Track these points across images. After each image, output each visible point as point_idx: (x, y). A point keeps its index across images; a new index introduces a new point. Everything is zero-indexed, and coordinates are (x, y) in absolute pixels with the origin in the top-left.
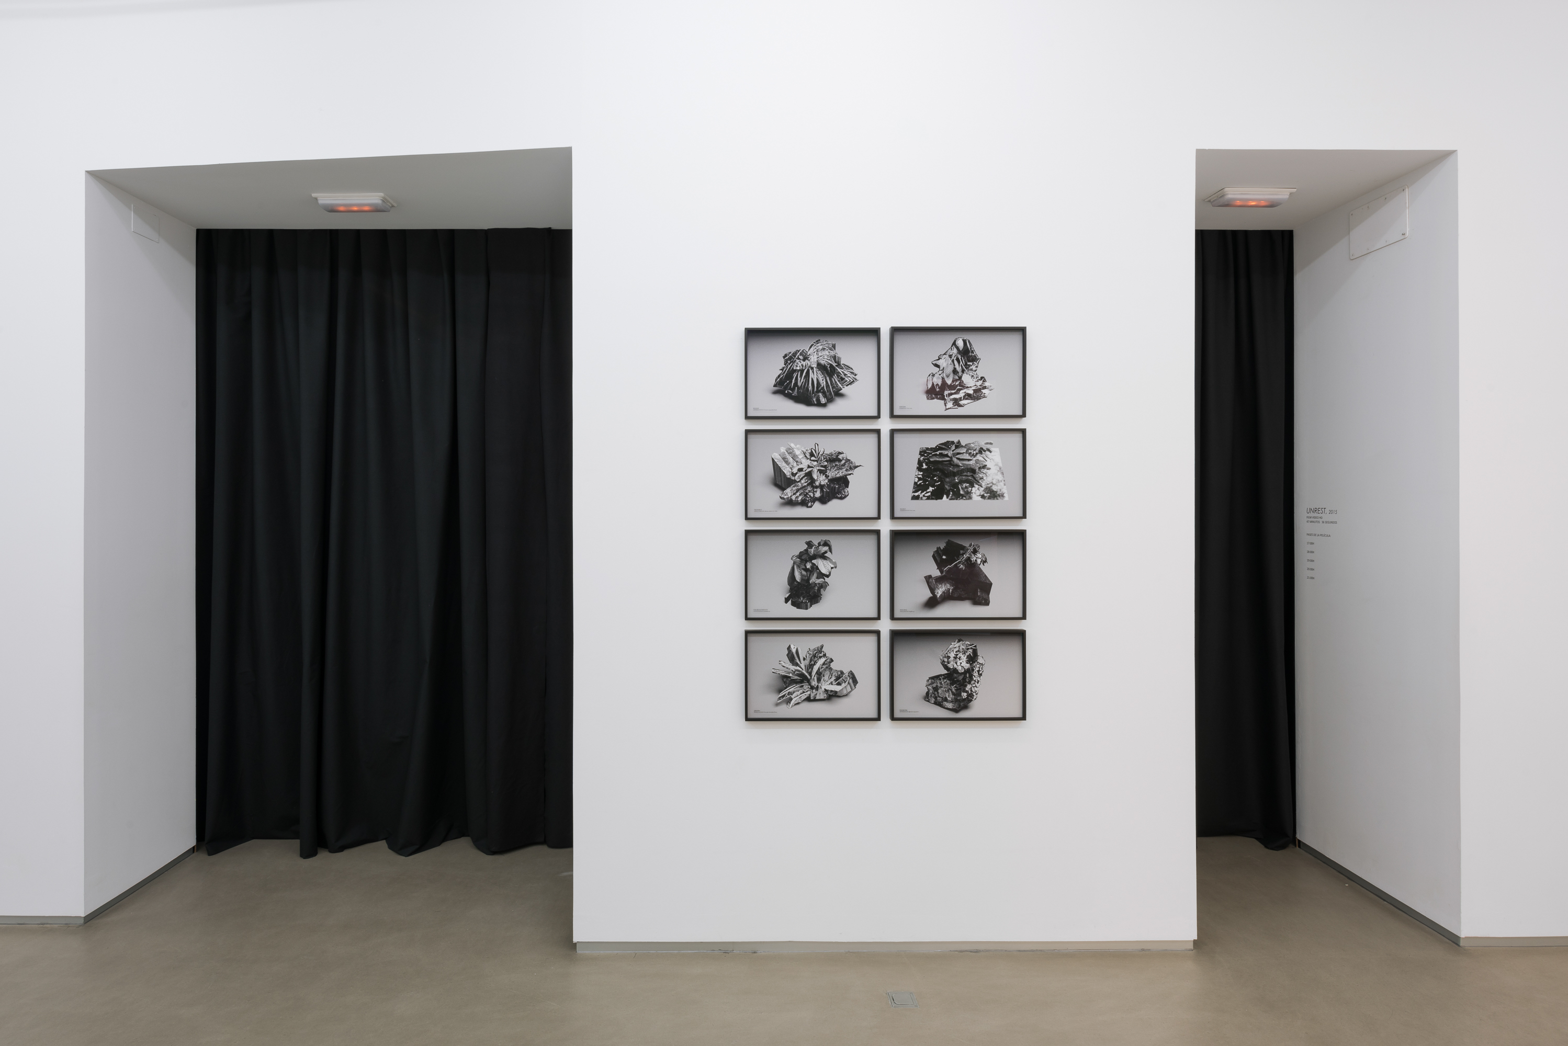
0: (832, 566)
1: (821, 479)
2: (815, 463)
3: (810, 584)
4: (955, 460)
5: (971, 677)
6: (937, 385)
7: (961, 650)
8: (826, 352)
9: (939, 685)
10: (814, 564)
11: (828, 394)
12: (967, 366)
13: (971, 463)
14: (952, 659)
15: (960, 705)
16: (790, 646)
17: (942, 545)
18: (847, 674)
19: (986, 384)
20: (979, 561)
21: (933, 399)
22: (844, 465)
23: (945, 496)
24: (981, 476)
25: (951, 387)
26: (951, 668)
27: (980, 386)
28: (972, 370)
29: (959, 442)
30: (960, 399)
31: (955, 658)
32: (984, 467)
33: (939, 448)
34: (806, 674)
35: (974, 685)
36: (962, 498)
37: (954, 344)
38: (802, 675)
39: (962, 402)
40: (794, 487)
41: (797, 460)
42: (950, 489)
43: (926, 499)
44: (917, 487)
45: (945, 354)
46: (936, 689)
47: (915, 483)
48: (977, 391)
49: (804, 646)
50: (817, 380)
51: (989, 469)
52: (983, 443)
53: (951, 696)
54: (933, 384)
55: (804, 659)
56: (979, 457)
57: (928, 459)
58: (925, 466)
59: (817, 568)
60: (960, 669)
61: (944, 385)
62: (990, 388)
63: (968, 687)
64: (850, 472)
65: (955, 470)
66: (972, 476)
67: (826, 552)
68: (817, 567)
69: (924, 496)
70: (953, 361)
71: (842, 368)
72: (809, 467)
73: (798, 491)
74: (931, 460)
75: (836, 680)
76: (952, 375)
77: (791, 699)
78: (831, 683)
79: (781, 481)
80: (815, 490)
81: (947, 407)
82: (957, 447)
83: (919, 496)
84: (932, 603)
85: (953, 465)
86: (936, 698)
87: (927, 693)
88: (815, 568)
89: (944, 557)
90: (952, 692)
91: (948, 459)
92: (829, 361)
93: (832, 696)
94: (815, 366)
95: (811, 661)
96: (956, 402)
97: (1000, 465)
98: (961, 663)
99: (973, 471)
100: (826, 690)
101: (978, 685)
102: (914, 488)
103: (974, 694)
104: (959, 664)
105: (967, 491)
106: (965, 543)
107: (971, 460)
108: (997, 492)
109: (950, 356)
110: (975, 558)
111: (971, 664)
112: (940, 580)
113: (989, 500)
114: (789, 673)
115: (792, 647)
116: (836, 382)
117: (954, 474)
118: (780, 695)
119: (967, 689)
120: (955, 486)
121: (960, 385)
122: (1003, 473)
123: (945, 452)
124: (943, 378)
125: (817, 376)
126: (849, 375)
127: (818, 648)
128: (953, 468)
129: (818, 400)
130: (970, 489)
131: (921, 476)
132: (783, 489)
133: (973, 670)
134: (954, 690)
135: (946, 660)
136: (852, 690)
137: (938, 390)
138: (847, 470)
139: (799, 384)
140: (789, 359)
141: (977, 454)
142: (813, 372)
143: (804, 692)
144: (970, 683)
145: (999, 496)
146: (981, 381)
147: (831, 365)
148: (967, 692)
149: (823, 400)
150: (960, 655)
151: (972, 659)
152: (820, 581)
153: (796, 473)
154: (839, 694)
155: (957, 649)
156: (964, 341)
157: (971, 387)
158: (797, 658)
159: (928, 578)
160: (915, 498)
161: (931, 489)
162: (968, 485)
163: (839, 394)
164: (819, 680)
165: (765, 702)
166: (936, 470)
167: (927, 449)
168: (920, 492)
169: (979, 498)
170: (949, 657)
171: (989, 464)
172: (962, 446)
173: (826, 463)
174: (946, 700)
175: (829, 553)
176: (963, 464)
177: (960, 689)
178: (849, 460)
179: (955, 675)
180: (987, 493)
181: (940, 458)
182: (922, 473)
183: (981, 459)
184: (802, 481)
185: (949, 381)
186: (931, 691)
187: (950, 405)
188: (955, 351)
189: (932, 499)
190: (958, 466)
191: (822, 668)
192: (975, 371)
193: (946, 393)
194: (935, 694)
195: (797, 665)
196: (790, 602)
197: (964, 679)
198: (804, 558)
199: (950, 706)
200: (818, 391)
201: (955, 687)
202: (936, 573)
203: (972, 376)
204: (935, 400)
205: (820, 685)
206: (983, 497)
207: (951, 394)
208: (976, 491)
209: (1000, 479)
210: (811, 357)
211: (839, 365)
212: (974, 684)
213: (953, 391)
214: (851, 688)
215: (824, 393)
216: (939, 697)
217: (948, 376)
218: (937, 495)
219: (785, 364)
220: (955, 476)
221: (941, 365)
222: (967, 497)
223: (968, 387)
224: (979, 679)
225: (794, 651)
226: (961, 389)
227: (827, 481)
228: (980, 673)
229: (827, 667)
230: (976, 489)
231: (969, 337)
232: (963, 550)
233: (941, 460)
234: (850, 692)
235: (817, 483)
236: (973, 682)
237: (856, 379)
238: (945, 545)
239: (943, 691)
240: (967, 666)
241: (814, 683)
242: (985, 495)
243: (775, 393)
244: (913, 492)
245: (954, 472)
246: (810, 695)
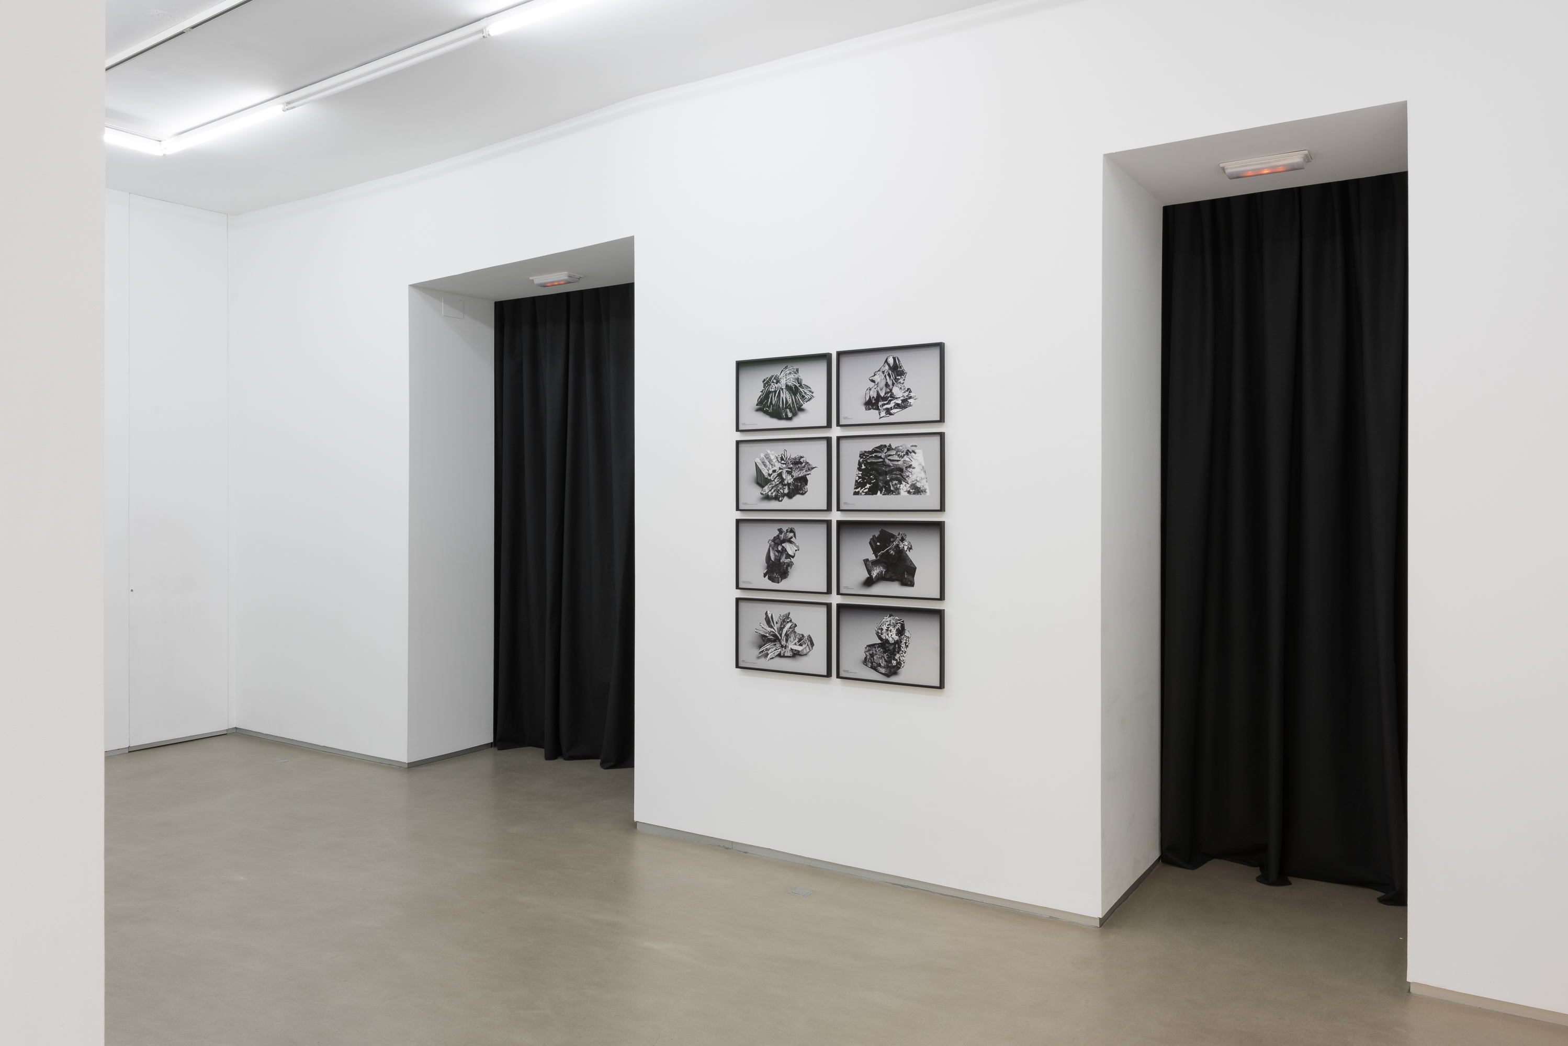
0: (796, 549)
1: (788, 478)
2: (784, 466)
3: (781, 563)
4: (887, 461)
5: (900, 647)
6: (873, 397)
7: (892, 624)
8: (792, 376)
9: (874, 652)
10: (783, 547)
11: (793, 409)
12: (896, 380)
13: (899, 463)
14: (884, 631)
15: (891, 671)
16: (767, 612)
17: (877, 534)
18: (806, 638)
19: (912, 394)
20: (906, 548)
21: (870, 409)
22: (804, 467)
23: (879, 492)
24: (907, 474)
25: (884, 399)
26: (884, 638)
27: (907, 396)
28: (900, 383)
29: (890, 445)
30: (891, 409)
31: (887, 630)
32: (910, 466)
33: (874, 451)
34: (778, 635)
35: (902, 655)
36: (892, 494)
37: (886, 361)
38: (775, 635)
39: (892, 411)
40: (770, 485)
41: (772, 463)
42: (883, 486)
43: (865, 495)
44: (859, 485)
45: (879, 371)
46: (872, 655)
47: (856, 481)
48: (904, 401)
49: (777, 612)
50: (786, 398)
51: (914, 468)
52: (909, 446)
53: (884, 663)
54: (870, 397)
55: (777, 623)
56: (906, 458)
57: (866, 461)
58: (863, 467)
59: (786, 550)
60: (890, 639)
61: (879, 397)
62: (915, 398)
63: (897, 656)
64: (808, 473)
65: (887, 470)
66: (900, 474)
67: (792, 538)
68: (786, 549)
69: (863, 492)
70: (885, 376)
71: (803, 388)
72: (780, 469)
73: (772, 488)
74: (869, 461)
75: (799, 641)
76: (884, 388)
77: (768, 654)
78: (795, 644)
79: (761, 481)
80: (784, 487)
81: (881, 416)
82: (888, 450)
83: (859, 492)
84: (869, 582)
85: (885, 466)
86: (872, 663)
87: (866, 658)
88: (784, 550)
89: (878, 544)
90: (885, 659)
91: (881, 460)
92: (794, 383)
93: (796, 654)
94: (784, 387)
95: (781, 625)
96: (888, 412)
97: (923, 464)
98: (892, 635)
99: (901, 470)
100: (792, 649)
101: (905, 655)
102: (855, 485)
103: (902, 662)
104: (890, 635)
105: (896, 487)
106: (895, 532)
107: (900, 461)
108: (920, 488)
109: (883, 372)
110: (902, 546)
111: (899, 637)
112: (875, 563)
113: (914, 495)
114: (766, 633)
115: (768, 612)
116: (799, 399)
117: (886, 473)
118: (761, 650)
119: (896, 658)
120: (887, 483)
121: (891, 396)
122: (925, 472)
123: (879, 455)
124: (878, 392)
125: (785, 395)
126: (808, 393)
127: (786, 614)
128: (885, 468)
129: (786, 415)
130: (899, 485)
131: (860, 475)
132: (762, 487)
133: (901, 642)
134: (886, 658)
135: (880, 631)
136: (810, 651)
137: (874, 401)
138: (806, 471)
139: (774, 403)
140: (767, 383)
141: (904, 455)
142: (783, 392)
143: (776, 650)
144: (898, 653)
145: (922, 491)
146: (908, 392)
147: (795, 386)
148: (896, 660)
149: (790, 415)
150: (891, 628)
151: (901, 632)
152: (787, 560)
153: (772, 474)
154: (800, 653)
155: (888, 623)
156: (894, 359)
157: (899, 398)
158: (771, 622)
159: (866, 561)
160: (856, 493)
161: (868, 486)
162: (897, 482)
163: (801, 409)
164: (787, 641)
165: (750, 655)
166: (872, 470)
167: (865, 452)
168: (860, 488)
169: (906, 494)
170: (882, 629)
171: (914, 464)
172: (893, 449)
173: (792, 466)
174: (879, 665)
175: (794, 538)
176: (893, 464)
177: (891, 657)
178: (808, 463)
179: (887, 645)
180: (912, 489)
181: (875, 459)
182: (861, 473)
183: (907, 459)
184: (776, 481)
185: (882, 394)
186: (868, 657)
187: (883, 414)
188: (887, 367)
189: (869, 494)
190: (889, 466)
191: (789, 631)
192: (903, 383)
193: (880, 403)
194: (871, 660)
195: (772, 627)
196: (767, 576)
197: (894, 649)
198: (777, 542)
199: (883, 671)
200: (786, 408)
201: (887, 655)
202: (872, 557)
203: (901, 388)
204: (872, 410)
205: (787, 644)
206: (909, 492)
207: (884, 404)
208: (904, 487)
209: (923, 477)
210: (782, 380)
211: (801, 386)
212: (902, 653)
213: (886, 402)
214: (809, 649)
215: (790, 409)
216: (875, 662)
217: (881, 390)
218: (873, 491)
219: (764, 387)
220: (886, 475)
221: (876, 380)
222: (897, 493)
223: (897, 398)
224: (906, 650)
225: (770, 616)
226: (892, 400)
227: (792, 480)
228: (907, 644)
229: (792, 631)
230: (904, 485)
231: (900, 355)
232: (893, 538)
233: (876, 461)
234: (809, 652)
235: (786, 482)
236: (901, 652)
237: (813, 396)
238: (879, 533)
239: (877, 657)
240: (896, 638)
241: (784, 643)
242: (911, 491)
243: (757, 410)
244: (855, 489)
245: (886, 471)
246: (781, 652)
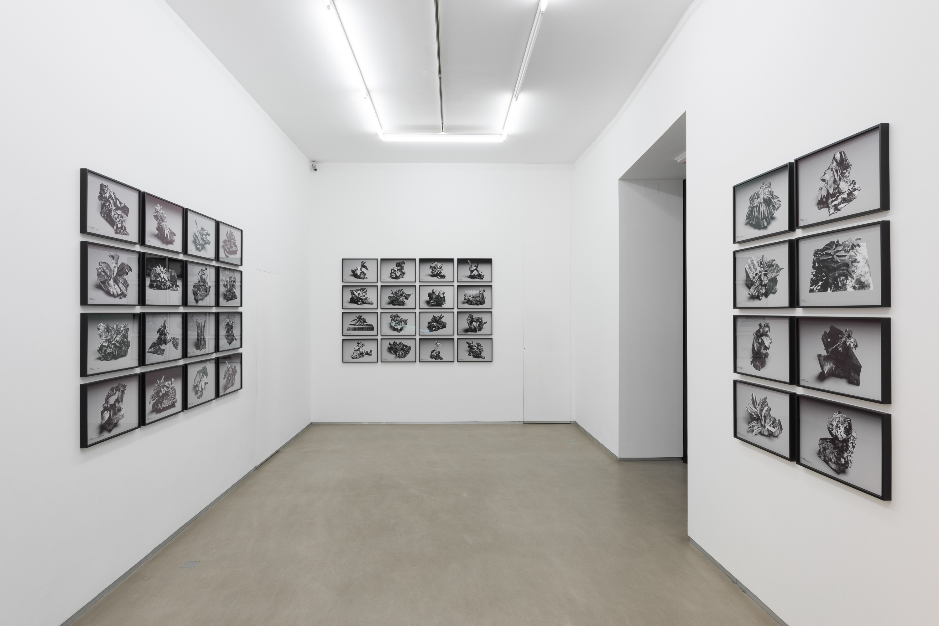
0: (770, 342)
1: (765, 280)
2: (762, 269)
3: (761, 353)
4: (835, 257)
5: (847, 446)
6: (824, 196)
7: (840, 421)
8: (767, 190)
9: (827, 447)
10: (762, 340)
11: (768, 219)
12: (843, 174)
13: (846, 258)
14: (834, 427)
15: (840, 469)
16: (753, 394)
17: (828, 330)
18: (777, 421)
19: (856, 186)
20: (852, 345)
21: (821, 208)
22: (775, 269)
23: (829, 288)
24: (853, 269)
25: (833, 195)
26: (834, 434)
27: (852, 189)
28: (846, 177)
29: (838, 241)
30: (839, 204)
31: (837, 427)
32: (855, 261)
33: (825, 248)
34: (760, 415)
35: (849, 454)
36: (840, 290)
37: (834, 158)
38: (757, 415)
39: (840, 207)
40: (754, 286)
41: (755, 267)
42: (833, 282)
43: (818, 292)
44: (814, 282)
45: (828, 169)
46: (825, 449)
47: (812, 279)
48: (850, 194)
49: (760, 395)
50: (763, 210)
51: (858, 262)
52: (854, 240)
53: (834, 459)
54: (821, 196)
55: (759, 405)
56: (851, 253)
57: (819, 259)
58: (817, 265)
59: (764, 343)
60: (839, 436)
61: (829, 196)
62: (859, 189)
63: (845, 455)
64: (778, 274)
65: (836, 266)
66: (847, 270)
67: (767, 332)
68: (764, 341)
69: (816, 289)
70: (833, 173)
71: (774, 199)
72: (760, 272)
73: (755, 289)
74: (821, 259)
75: (773, 424)
76: (833, 185)
77: (753, 431)
78: (770, 426)
79: (749, 284)
80: (763, 288)
81: (830, 213)
82: (837, 246)
83: (813, 289)
84: (822, 377)
85: (834, 262)
86: (825, 456)
87: (820, 450)
88: (763, 342)
89: (829, 340)
90: (835, 455)
91: (831, 257)
92: (768, 196)
93: (771, 435)
94: (762, 201)
95: (761, 407)
96: (836, 208)
97: (867, 258)
98: (840, 432)
99: (847, 265)
100: (768, 430)
101: (852, 455)
102: (811, 283)
103: (849, 462)
104: (839, 433)
105: (843, 283)
106: (842, 328)
107: (846, 256)
108: (864, 283)
109: (832, 169)
110: (849, 343)
111: (847, 435)
112: (827, 358)
113: (859, 291)
114: (753, 412)
115: (754, 395)
116: (771, 210)
117: (835, 269)
118: (749, 426)
119: (844, 456)
120: (835, 279)
121: (838, 192)
122: (869, 265)
123: (829, 252)
124: (827, 190)
125: (763, 208)
126: (777, 203)
127: (764, 398)
128: (834, 265)
129: (764, 225)
130: (846, 281)
131: (814, 273)
132: (749, 288)
133: (849, 441)
134: (836, 454)
135: (831, 427)
136: (780, 434)
137: (824, 200)
138: (776, 272)
139: (756, 216)
140: (752, 200)
141: (850, 250)
142: (761, 205)
143: (759, 428)
144: (846, 452)
145: (866, 286)
146: (853, 185)
147: (769, 198)
148: (844, 458)
149: (766, 224)
150: (840, 425)
151: (848, 431)
152: (765, 352)
153: (755, 277)
154: (774, 434)
155: (837, 420)
156: (841, 153)
157: (845, 192)
158: (755, 403)
159: (819, 356)
160: (812, 291)
161: (820, 283)
162: (844, 278)
163: (773, 218)
164: (765, 422)
165: (743, 427)
166: (823, 267)
167: (818, 250)
168: (814, 286)
169: (852, 289)
170: (832, 425)
171: (859, 258)
172: (840, 245)
173: (767, 269)
174: (831, 460)
175: (769, 332)
176: (841, 260)
177: (840, 454)
178: (777, 265)
179: (837, 442)
180: (857, 284)
181: (826, 257)
182: (815, 271)
183: (853, 254)
184: (757, 282)
185: (831, 191)
186: (822, 450)
187: (832, 211)
188: (835, 164)
189: (821, 291)
190: (837, 262)
191: (766, 413)
192: (848, 176)
193: (830, 201)
194: (824, 453)
195: (755, 408)
196: (753, 364)
197: (843, 446)
198: (760, 335)
199: (833, 466)
200: (764, 218)
201: (837, 451)
202: (824, 353)
203: (847, 182)
204: (823, 209)
205: (765, 425)
206: (854, 288)
207: (833, 201)
208: (850, 283)
209: (867, 271)
210: (761, 195)
211: (772, 197)
212: (849, 453)
213: (834, 199)
214: (779, 432)
215: (766, 219)
216: (827, 456)
217: (830, 187)
218: (824, 289)
219: (750, 204)
220: (835, 271)
221: (826, 179)
222: (844, 289)
223: (843, 193)
224: (853, 450)
225: (754, 398)
226: (839, 196)
227: (767, 281)
228: (854, 445)
229: (768, 414)
230: (850, 281)
231: (845, 148)
232: (841, 334)
233: (826, 258)
234: (779, 435)
235: (763, 283)
236: (848, 452)
237: (780, 205)
238: (829, 329)
239: (829, 452)
240: (845, 436)
241: (763, 423)
242: (856, 286)
243: (747, 224)
244: (811, 286)
245: (834, 268)
246: (761, 430)
